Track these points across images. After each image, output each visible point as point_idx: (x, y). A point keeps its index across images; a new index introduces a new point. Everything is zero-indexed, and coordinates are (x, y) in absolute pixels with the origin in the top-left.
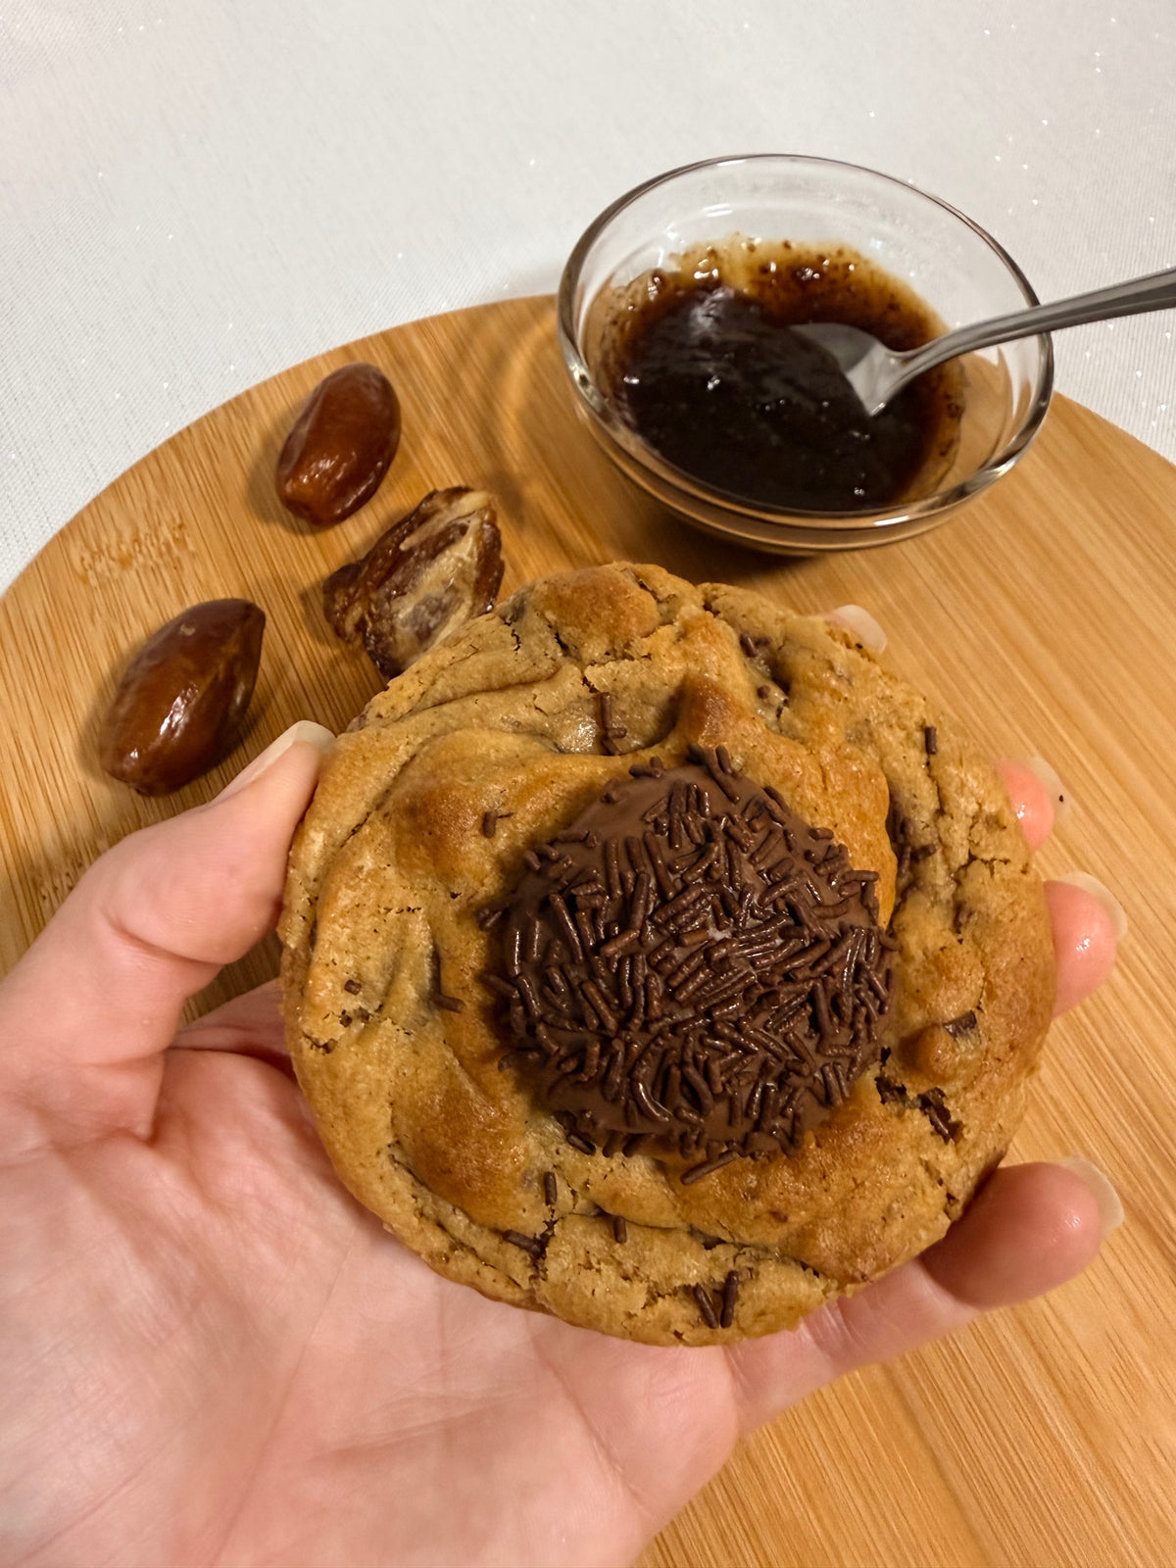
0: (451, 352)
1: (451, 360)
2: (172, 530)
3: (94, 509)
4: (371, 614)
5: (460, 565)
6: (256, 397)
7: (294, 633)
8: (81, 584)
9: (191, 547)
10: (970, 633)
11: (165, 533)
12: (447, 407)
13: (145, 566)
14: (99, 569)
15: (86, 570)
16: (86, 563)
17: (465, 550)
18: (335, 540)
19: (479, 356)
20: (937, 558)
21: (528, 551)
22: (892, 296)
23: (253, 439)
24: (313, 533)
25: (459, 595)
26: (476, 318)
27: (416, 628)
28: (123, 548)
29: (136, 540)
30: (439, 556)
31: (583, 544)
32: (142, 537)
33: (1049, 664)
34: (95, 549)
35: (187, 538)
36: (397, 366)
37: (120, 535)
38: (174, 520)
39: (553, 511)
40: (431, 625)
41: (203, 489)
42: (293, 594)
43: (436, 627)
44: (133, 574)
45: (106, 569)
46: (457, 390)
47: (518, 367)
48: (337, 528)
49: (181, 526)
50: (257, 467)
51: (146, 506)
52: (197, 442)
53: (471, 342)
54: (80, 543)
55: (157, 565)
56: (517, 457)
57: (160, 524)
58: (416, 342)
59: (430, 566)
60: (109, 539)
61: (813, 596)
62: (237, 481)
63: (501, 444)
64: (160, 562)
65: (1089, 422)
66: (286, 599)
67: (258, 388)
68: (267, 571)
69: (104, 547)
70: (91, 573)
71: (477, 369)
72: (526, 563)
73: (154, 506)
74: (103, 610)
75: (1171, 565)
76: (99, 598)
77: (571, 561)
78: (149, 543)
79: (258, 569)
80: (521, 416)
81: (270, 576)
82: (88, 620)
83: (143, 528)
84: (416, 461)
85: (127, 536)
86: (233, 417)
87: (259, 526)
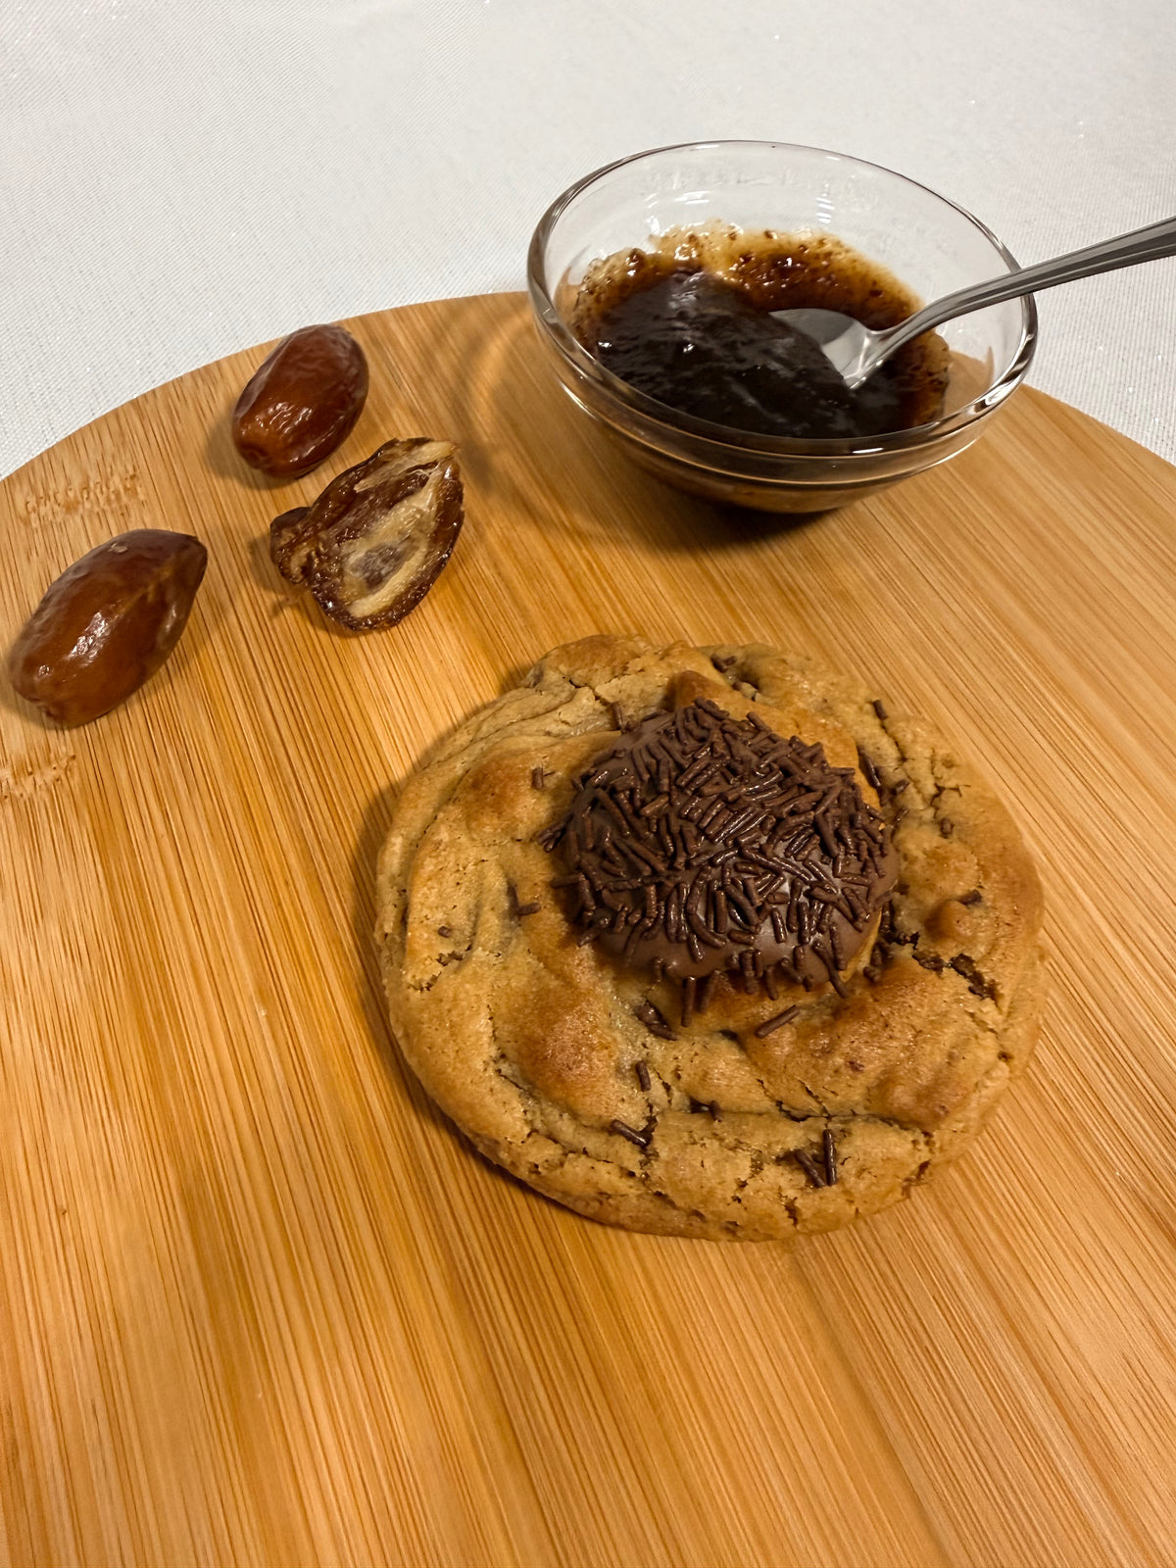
0: (428, 338)
1: (427, 340)
2: (123, 480)
3: (46, 459)
4: (318, 554)
5: (418, 516)
6: (226, 367)
7: (239, 578)
8: (21, 525)
9: (142, 497)
10: (956, 607)
11: (116, 482)
12: (419, 383)
13: (91, 511)
14: (42, 513)
15: (28, 513)
16: (30, 506)
17: (424, 502)
18: (292, 496)
19: (456, 340)
20: (922, 538)
21: (492, 513)
22: (875, 283)
23: (220, 402)
24: (269, 487)
25: (415, 544)
26: (455, 309)
27: (367, 575)
28: (71, 494)
29: (86, 488)
30: (397, 506)
31: (550, 510)
32: (92, 485)
33: (1040, 639)
34: (42, 494)
35: (139, 489)
36: (370, 344)
37: (69, 482)
38: (127, 471)
39: (520, 477)
40: (383, 572)
41: (161, 446)
42: (242, 543)
43: (388, 574)
44: (78, 519)
45: (50, 513)
46: (432, 370)
47: (495, 351)
48: (295, 485)
49: (133, 477)
50: (219, 427)
51: (99, 458)
52: (161, 404)
53: (448, 327)
54: (26, 488)
55: (104, 511)
56: (487, 429)
57: (112, 474)
58: (393, 326)
59: (386, 514)
60: (57, 486)
61: (789, 566)
62: (196, 438)
63: (471, 415)
64: (107, 508)
65: (1079, 421)
66: (233, 547)
67: (229, 359)
68: (218, 522)
69: (51, 493)
70: (33, 516)
71: (452, 350)
72: (489, 524)
73: (109, 459)
74: (42, 550)
75: (1171, 555)
76: (38, 538)
77: (536, 522)
78: (98, 491)
79: (207, 518)
80: (494, 393)
81: (220, 526)
82: (24, 557)
83: (94, 477)
84: (382, 429)
85: (77, 483)
86: (200, 383)
87: (215, 481)
